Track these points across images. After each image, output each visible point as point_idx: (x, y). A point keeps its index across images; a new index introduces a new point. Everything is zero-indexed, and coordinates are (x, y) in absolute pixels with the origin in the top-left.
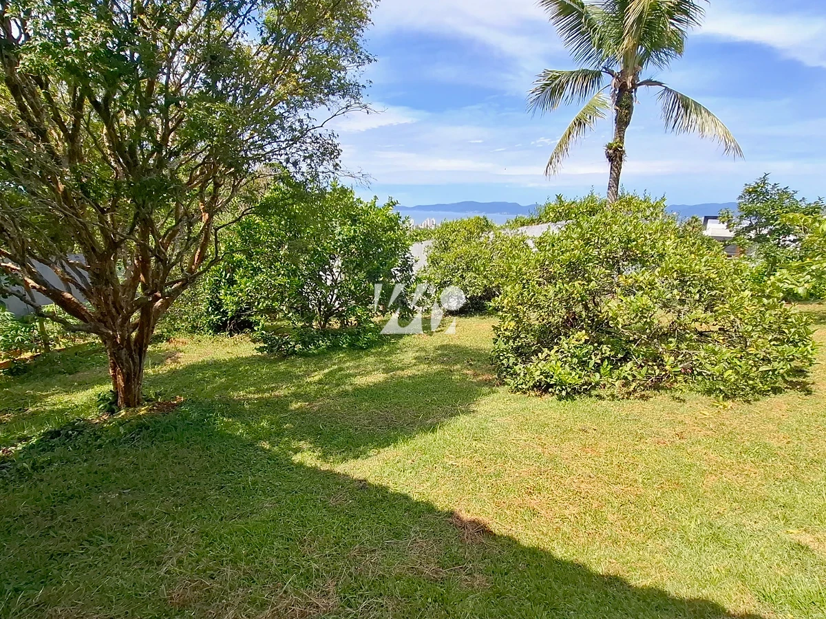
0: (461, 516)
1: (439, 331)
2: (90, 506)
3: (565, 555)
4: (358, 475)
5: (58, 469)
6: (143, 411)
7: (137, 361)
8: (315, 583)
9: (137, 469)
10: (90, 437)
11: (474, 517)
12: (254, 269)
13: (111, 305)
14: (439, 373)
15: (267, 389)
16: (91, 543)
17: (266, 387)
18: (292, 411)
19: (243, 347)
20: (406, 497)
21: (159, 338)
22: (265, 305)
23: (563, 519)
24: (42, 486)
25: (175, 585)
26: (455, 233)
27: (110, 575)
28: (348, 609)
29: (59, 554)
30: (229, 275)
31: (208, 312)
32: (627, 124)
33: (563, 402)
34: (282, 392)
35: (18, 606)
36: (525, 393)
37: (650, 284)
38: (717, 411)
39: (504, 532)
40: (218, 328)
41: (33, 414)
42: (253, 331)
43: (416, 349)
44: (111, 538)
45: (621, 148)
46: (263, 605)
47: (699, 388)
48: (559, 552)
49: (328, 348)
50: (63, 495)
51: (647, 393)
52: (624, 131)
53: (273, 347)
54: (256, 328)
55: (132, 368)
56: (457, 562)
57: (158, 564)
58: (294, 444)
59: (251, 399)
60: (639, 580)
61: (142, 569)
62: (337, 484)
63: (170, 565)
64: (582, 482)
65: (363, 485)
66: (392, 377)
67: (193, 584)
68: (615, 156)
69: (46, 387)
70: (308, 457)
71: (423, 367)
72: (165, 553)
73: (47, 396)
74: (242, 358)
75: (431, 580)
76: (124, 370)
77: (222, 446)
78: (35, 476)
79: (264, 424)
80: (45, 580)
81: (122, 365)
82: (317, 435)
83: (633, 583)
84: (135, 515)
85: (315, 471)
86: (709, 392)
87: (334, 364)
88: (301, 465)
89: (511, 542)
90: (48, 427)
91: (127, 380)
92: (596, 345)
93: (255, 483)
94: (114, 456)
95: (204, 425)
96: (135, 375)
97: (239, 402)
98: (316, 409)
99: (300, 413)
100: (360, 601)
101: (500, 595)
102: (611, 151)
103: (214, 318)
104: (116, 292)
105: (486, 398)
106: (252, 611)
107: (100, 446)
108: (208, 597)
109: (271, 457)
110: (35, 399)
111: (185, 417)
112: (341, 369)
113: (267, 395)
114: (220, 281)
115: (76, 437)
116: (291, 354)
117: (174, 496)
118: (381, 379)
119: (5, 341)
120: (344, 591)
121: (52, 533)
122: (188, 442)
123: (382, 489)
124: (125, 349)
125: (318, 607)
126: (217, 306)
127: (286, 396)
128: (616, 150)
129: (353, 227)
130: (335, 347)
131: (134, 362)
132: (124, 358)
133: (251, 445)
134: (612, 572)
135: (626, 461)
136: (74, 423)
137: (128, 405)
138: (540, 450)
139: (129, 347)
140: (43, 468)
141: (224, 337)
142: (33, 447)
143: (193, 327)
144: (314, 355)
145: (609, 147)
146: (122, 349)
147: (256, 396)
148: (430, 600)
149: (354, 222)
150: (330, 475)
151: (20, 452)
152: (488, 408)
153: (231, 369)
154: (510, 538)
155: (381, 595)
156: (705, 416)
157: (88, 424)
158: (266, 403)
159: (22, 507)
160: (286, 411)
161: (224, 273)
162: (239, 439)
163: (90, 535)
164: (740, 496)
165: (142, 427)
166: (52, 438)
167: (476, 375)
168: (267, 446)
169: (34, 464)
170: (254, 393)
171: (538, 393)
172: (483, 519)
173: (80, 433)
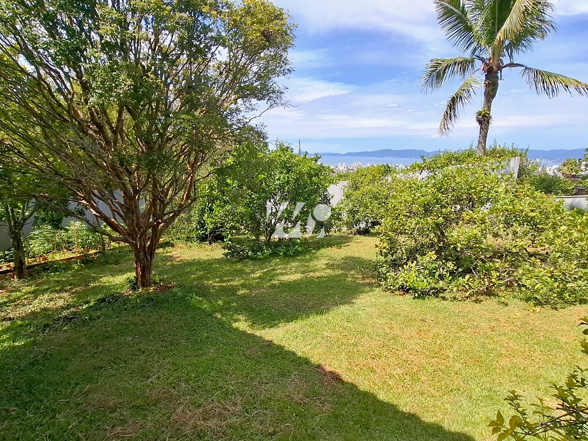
0: (325, 368)
1: (346, 246)
2: (117, 343)
3: (386, 398)
4: (267, 337)
5: (103, 321)
6: (151, 289)
7: (149, 259)
8: (230, 397)
9: (144, 324)
10: (121, 303)
11: (332, 370)
12: (224, 202)
13: (135, 226)
14: (339, 276)
15: (226, 281)
16: (115, 363)
17: (226, 279)
18: (238, 295)
19: (217, 252)
20: (294, 354)
21: (167, 244)
22: (230, 225)
23: (391, 376)
24: (93, 330)
25: (154, 390)
26: (363, 177)
27: (122, 381)
28: (246, 414)
29: (98, 368)
30: (210, 204)
31: (196, 228)
32: (493, 96)
33: (416, 300)
34: (235, 283)
35: (77, 392)
36: (393, 292)
37: (481, 220)
38: (527, 313)
39: (350, 381)
40: (203, 239)
41: (93, 288)
42: (223, 241)
43: (327, 258)
44: (125, 361)
45: (489, 114)
46: (199, 406)
47: (522, 296)
48: (381, 396)
49: (270, 255)
50: (104, 335)
51: (481, 298)
52: (491, 102)
53: (234, 253)
54: (225, 240)
55: (146, 263)
56: (316, 394)
57: (148, 377)
58: (236, 317)
59: (215, 286)
60: (428, 418)
61: (139, 380)
62: (254, 342)
63: (153, 379)
64: (411, 354)
65: (270, 344)
66: (306, 277)
67: (163, 390)
68: (484, 120)
69: (102, 272)
70: (242, 325)
71: (329, 271)
72: (152, 372)
73: (101, 277)
74: (215, 259)
75: (298, 404)
76: (141, 265)
77: (193, 314)
78: (91, 324)
79: (220, 302)
80: (90, 380)
81: (141, 261)
82: (251, 311)
83: (423, 419)
84: (140, 350)
85: (244, 333)
86: (528, 300)
87: (272, 266)
88: (237, 329)
89: (353, 386)
90: (100, 296)
91: (143, 271)
92: (444, 261)
93: (208, 338)
94: (132, 316)
95: (185, 300)
96: (147, 268)
97: (208, 288)
98: (253, 295)
99: (244, 297)
100: (253, 410)
101: (336, 417)
102: (480, 117)
103: (201, 232)
104: (138, 218)
105: (365, 294)
106: (192, 408)
107: (126, 309)
108: (171, 399)
109: (221, 323)
110: (95, 279)
111: (175, 295)
112: (274, 270)
113: (224, 284)
114: (205, 209)
115: (114, 302)
116: (246, 258)
117: (162, 341)
118: (299, 278)
119: (82, 243)
120: (245, 404)
121: (96, 355)
122: (174, 310)
123: (280, 348)
124: (142, 252)
125: (229, 410)
126: (202, 225)
127: (237, 286)
128: (484, 116)
129: (287, 175)
130: (274, 255)
131: (147, 260)
132: (141, 258)
133: (210, 315)
134: (412, 412)
135: (446, 343)
136: (113, 295)
137: (143, 286)
138: (388, 331)
139: (145, 252)
140: (95, 319)
141: (206, 245)
142: (91, 307)
143: (187, 237)
144: (260, 259)
145: (479, 114)
146: (140, 252)
147: (219, 284)
148: (294, 415)
149: (288, 171)
150: (253, 336)
151: (84, 310)
152: (363, 301)
153: (207, 266)
154: (352, 384)
155: (266, 408)
156: (517, 317)
157: (121, 296)
158: (223, 289)
159: (83, 341)
160: (235, 295)
161: (207, 204)
162: (204, 311)
163: (115, 359)
164: (521, 373)
165: (150, 299)
166: (101, 303)
167: (363, 278)
168: (219, 316)
169: (91, 317)
170: (218, 283)
171: (401, 293)
172: (338, 371)
173: (116, 300)
